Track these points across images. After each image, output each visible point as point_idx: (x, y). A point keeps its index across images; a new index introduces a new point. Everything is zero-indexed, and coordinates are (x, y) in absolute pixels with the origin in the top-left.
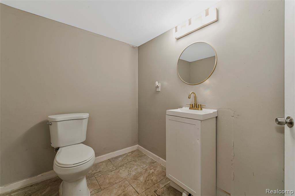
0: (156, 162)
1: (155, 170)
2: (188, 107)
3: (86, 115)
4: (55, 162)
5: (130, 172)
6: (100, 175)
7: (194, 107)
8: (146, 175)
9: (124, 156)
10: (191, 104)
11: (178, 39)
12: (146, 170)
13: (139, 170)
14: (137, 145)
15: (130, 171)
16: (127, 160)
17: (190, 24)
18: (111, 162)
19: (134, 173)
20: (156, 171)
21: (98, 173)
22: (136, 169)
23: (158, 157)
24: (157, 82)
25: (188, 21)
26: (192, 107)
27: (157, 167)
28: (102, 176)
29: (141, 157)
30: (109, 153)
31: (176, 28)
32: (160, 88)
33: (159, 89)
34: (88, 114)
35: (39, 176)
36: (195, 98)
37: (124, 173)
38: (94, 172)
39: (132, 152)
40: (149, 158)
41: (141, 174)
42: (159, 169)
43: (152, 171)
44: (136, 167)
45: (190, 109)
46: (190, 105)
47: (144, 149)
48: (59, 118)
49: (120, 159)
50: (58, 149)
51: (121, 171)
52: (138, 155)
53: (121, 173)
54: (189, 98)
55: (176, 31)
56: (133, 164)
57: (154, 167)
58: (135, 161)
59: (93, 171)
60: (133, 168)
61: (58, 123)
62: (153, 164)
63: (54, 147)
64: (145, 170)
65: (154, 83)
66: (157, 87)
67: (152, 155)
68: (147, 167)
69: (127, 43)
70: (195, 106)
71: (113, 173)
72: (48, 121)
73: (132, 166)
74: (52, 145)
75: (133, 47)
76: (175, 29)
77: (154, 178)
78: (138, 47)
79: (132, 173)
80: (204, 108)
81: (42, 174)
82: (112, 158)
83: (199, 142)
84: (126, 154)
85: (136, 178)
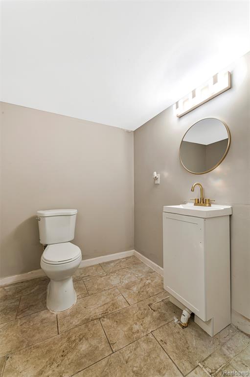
0: (155, 272)
1: (152, 281)
2: (193, 202)
3: (74, 212)
4: (42, 258)
5: (121, 280)
6: (88, 279)
7: (201, 203)
8: (141, 285)
9: (117, 262)
10: (197, 198)
11: (180, 117)
12: (142, 279)
13: (133, 279)
14: (134, 250)
15: (123, 279)
16: (120, 266)
17: (194, 96)
18: (101, 268)
19: (127, 282)
20: (154, 282)
21: (87, 278)
22: (129, 278)
23: (158, 266)
24: (155, 173)
25: (192, 93)
26: (198, 203)
27: (155, 277)
28: (91, 281)
29: (137, 264)
30: (100, 256)
31: (177, 103)
32: (159, 179)
33: (158, 182)
34: (76, 210)
35: (29, 273)
36: (202, 190)
37: (115, 281)
38: (83, 275)
39: (127, 258)
40: (147, 266)
41: (134, 283)
42: (157, 280)
43: (149, 281)
44: (129, 275)
45: (195, 205)
46: (195, 199)
47: (141, 255)
48: (47, 213)
49: (112, 264)
50: (46, 246)
51: (111, 277)
52: (134, 262)
53: (111, 280)
54: (192, 190)
55: (177, 107)
56: (127, 272)
57: (152, 278)
58: (130, 268)
59: (81, 275)
60: (126, 276)
61: (46, 218)
62: (151, 274)
63: (42, 244)
64: (140, 280)
65: (152, 174)
66: (156, 179)
67: (150, 263)
68: (143, 276)
69: (120, 127)
70: (202, 201)
71: (103, 279)
72: (37, 217)
73: (125, 273)
74: (41, 242)
75: (128, 132)
76: (175, 105)
77: (150, 290)
78: (134, 131)
79: (124, 281)
80: (213, 203)
81: (32, 272)
82: (103, 263)
83: (202, 246)
84: (119, 259)
85: (128, 287)
